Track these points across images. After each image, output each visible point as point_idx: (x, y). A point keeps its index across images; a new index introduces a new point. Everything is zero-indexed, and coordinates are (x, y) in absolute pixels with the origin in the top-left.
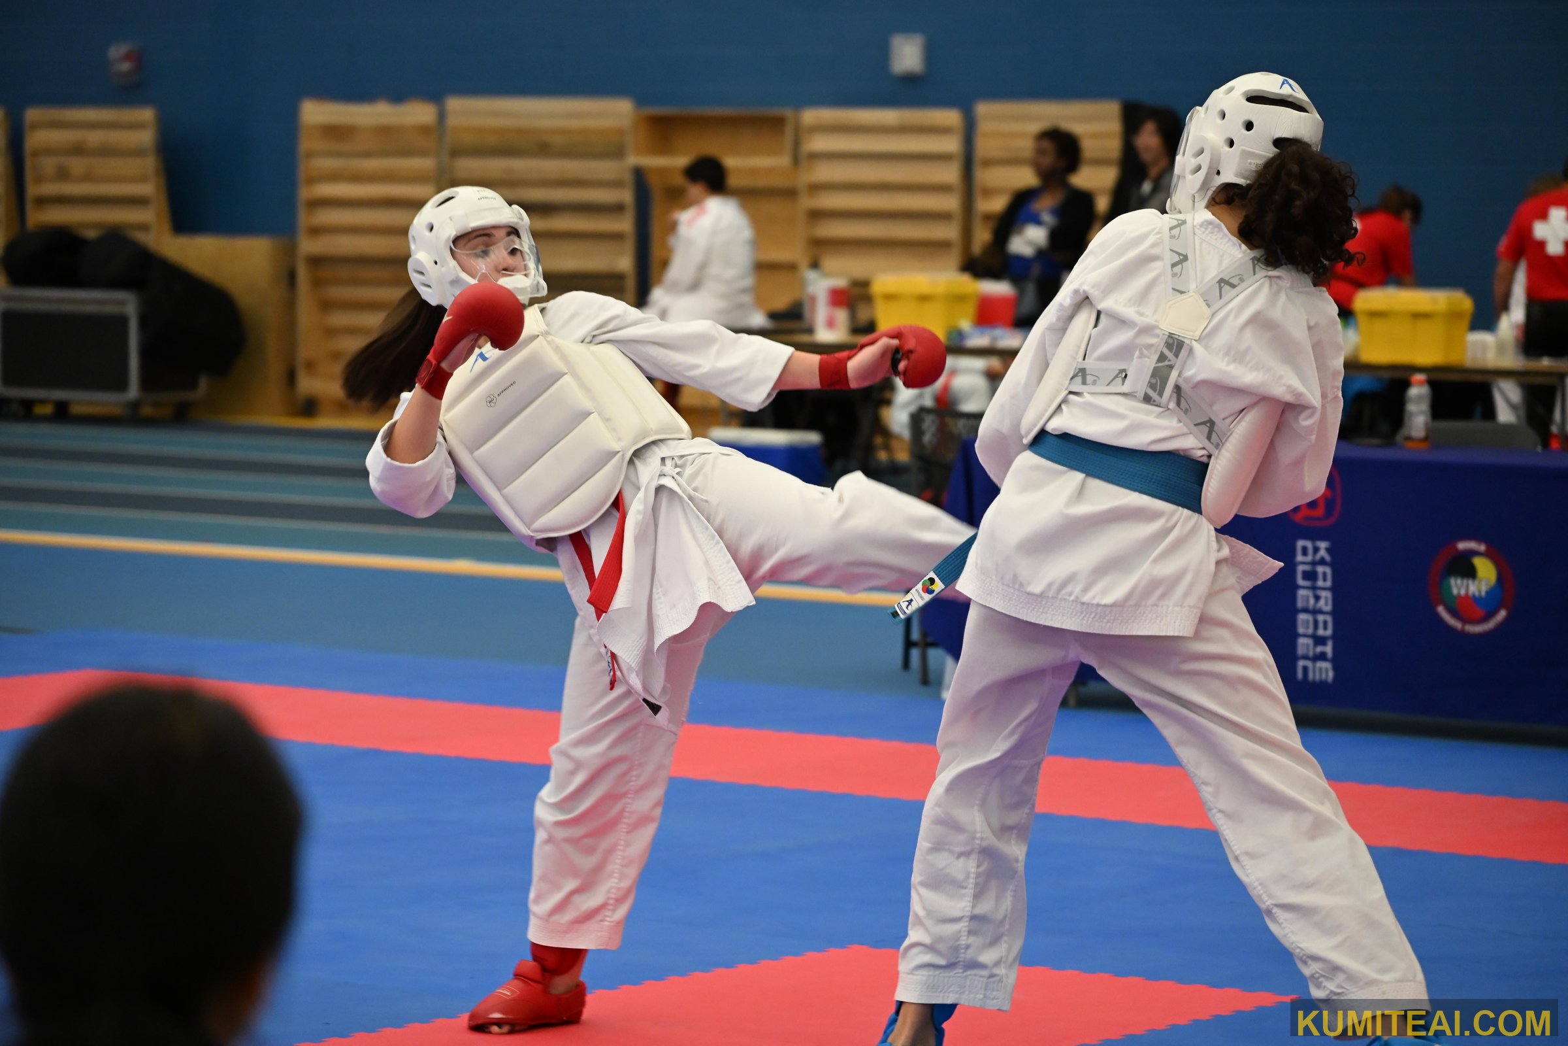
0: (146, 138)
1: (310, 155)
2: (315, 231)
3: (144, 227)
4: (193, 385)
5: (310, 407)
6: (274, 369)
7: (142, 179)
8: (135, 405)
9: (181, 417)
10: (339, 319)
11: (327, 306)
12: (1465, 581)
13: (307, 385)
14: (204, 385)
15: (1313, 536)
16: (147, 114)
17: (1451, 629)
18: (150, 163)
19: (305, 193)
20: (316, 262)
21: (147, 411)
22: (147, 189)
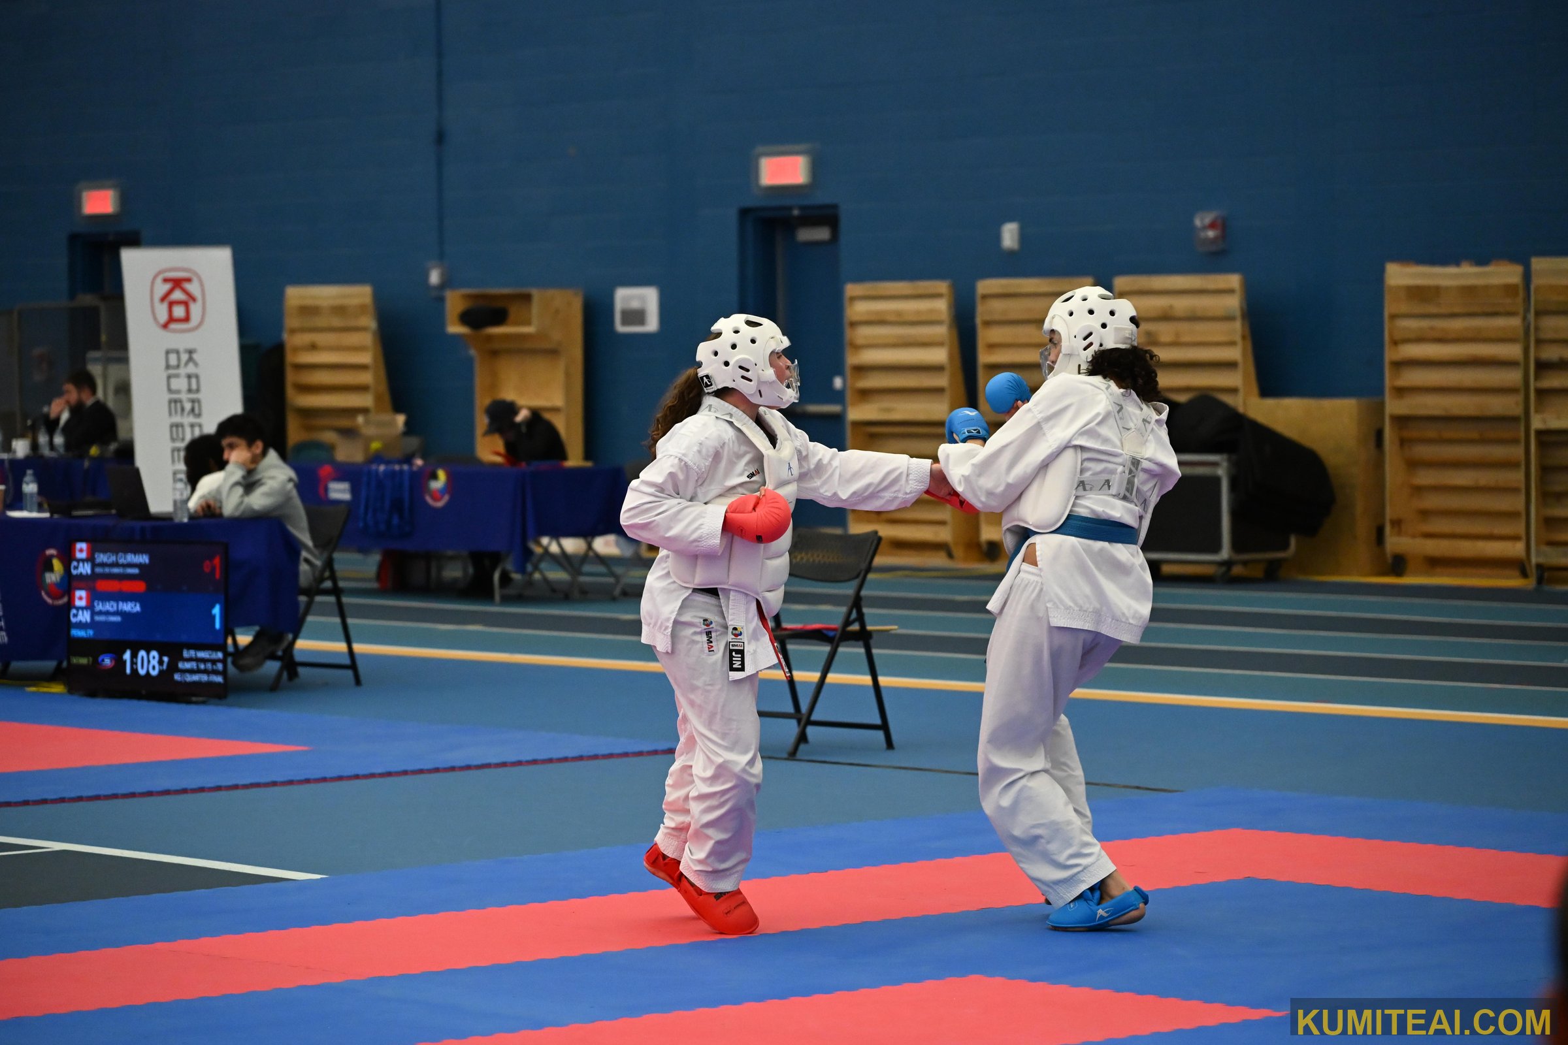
0: (1233, 303)
1: (1393, 317)
2: (1400, 391)
3: (1233, 391)
4: (1285, 546)
5: (1398, 565)
6: (1363, 528)
7: (1232, 344)
8: (1228, 564)
9: (1272, 576)
10: (1425, 478)
11: (1413, 465)
13: (1394, 543)
14: (1293, 541)
16: (1234, 280)
18: (1237, 327)
19: (1391, 354)
20: (1402, 421)
21: (1237, 570)
22: (1234, 354)
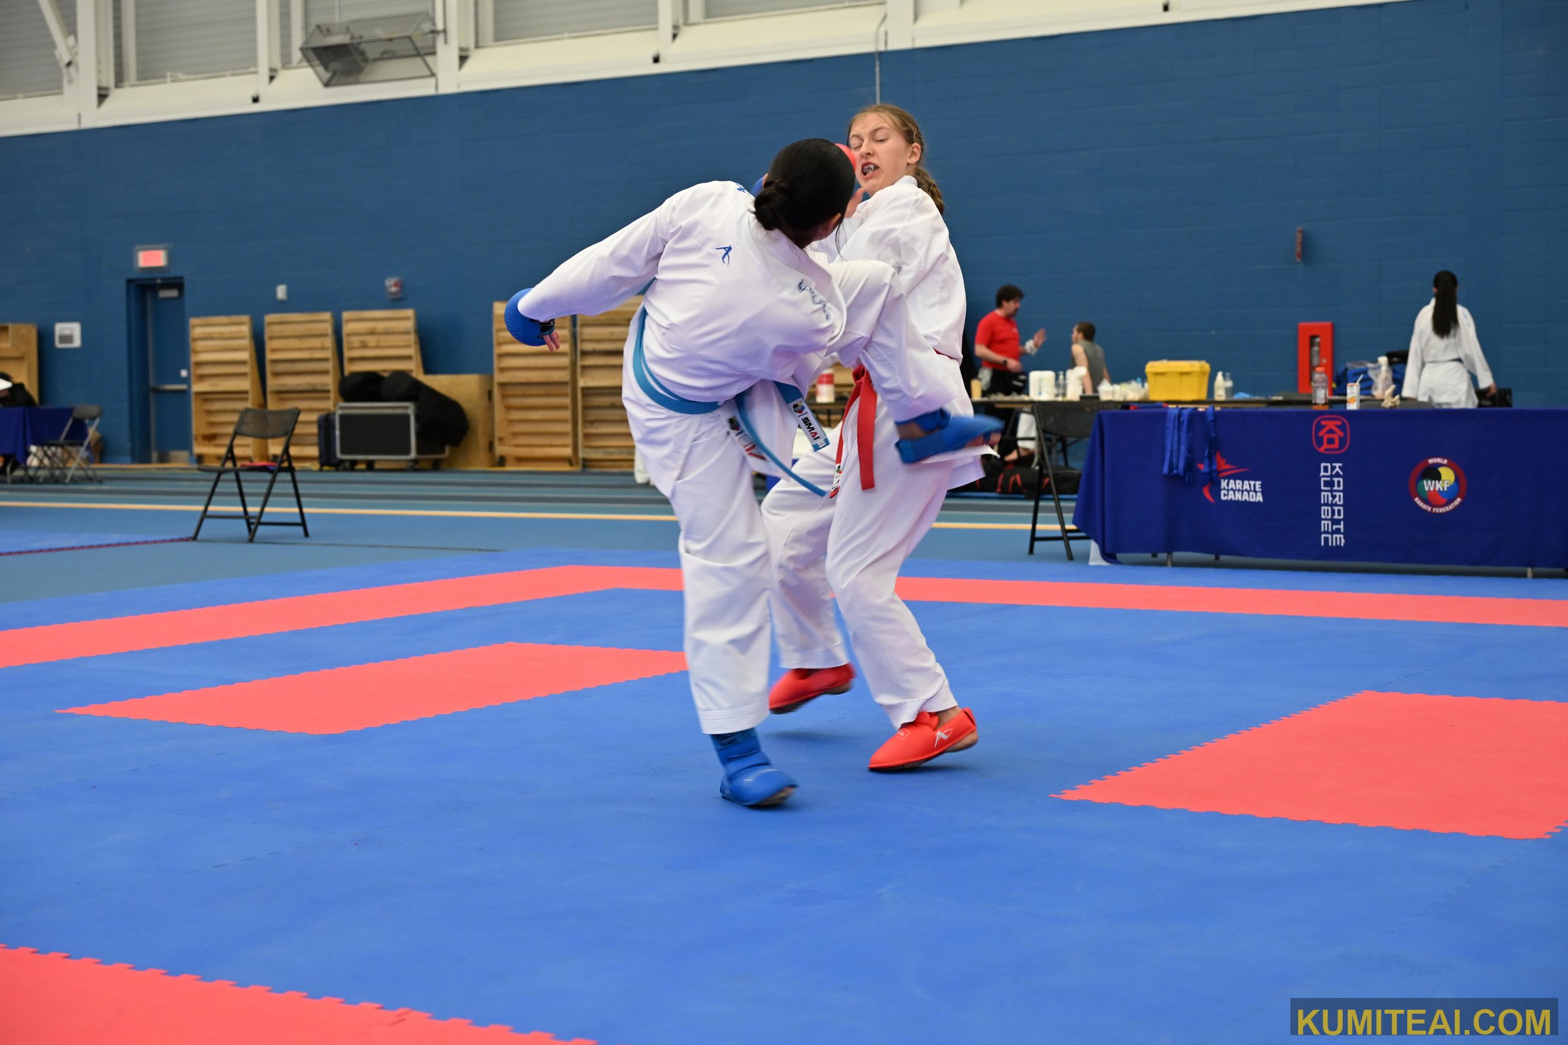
12: (1433, 482)
15: (1331, 460)
17: (1425, 511)
